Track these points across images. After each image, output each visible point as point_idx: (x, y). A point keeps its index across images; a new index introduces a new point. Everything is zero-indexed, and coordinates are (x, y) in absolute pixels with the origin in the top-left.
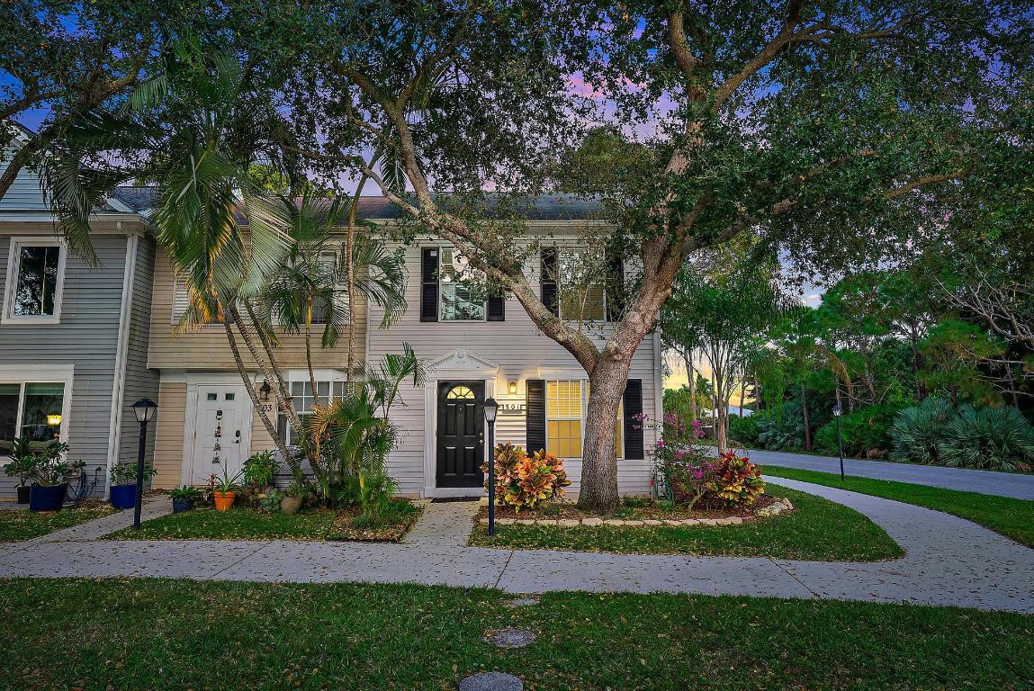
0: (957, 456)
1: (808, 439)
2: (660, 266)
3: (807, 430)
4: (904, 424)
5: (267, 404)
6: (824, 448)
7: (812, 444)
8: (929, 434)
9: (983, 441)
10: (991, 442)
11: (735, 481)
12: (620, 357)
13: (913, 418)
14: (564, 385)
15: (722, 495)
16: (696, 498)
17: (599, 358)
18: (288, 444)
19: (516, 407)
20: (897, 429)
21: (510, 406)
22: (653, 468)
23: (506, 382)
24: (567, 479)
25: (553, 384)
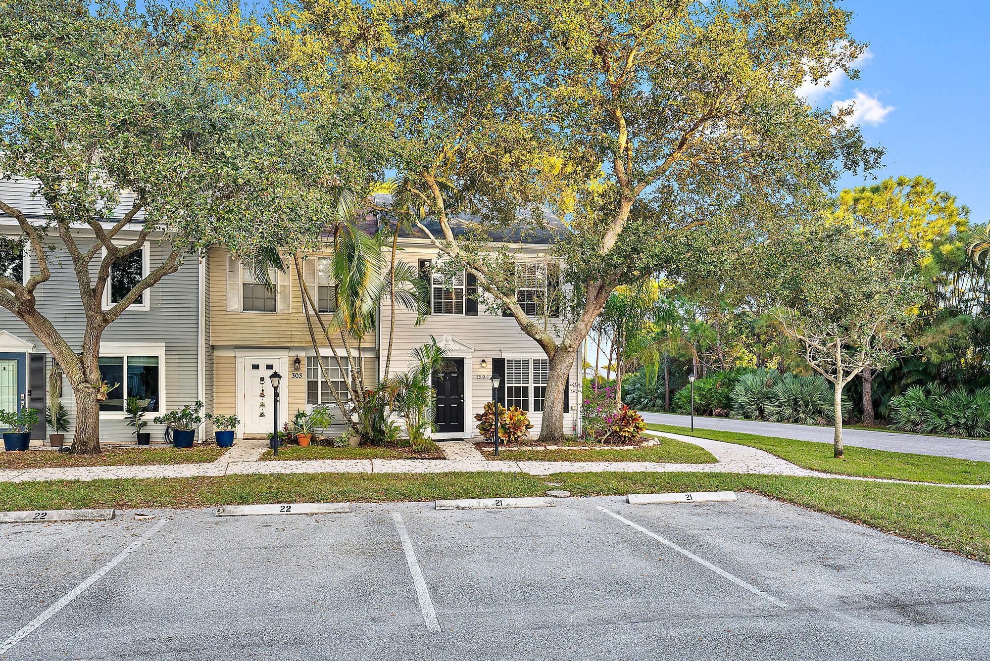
0: (777, 413)
1: (667, 400)
3: (667, 392)
4: (742, 388)
5: (299, 373)
6: (681, 408)
7: (670, 405)
8: (759, 396)
9: (796, 401)
10: (801, 402)
11: (630, 425)
12: (572, 350)
13: (749, 383)
14: (518, 362)
15: (622, 433)
16: (606, 436)
17: (557, 349)
18: (319, 402)
19: (486, 377)
20: (737, 392)
21: (482, 377)
22: (575, 419)
23: (479, 359)
24: (531, 424)
25: (510, 361)
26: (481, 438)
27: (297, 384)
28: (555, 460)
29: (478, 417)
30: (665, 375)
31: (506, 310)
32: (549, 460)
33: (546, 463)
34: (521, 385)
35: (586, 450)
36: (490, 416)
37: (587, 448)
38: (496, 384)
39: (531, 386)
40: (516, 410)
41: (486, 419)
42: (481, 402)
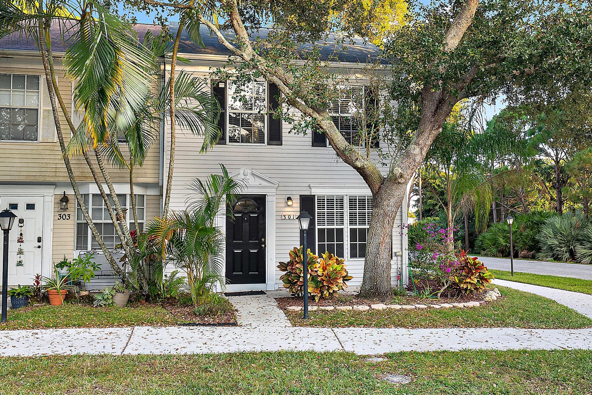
1: (467, 243)
2: (436, 111)
3: (467, 235)
4: (550, 231)
5: (66, 213)
8: (569, 238)
11: (473, 274)
13: (558, 226)
14: (330, 201)
15: (462, 285)
16: (444, 288)
17: (383, 181)
18: (89, 248)
19: (292, 217)
20: (545, 234)
21: (287, 217)
22: (399, 266)
23: (283, 197)
24: (349, 275)
25: (321, 200)
26: (286, 292)
27: (63, 226)
28: (385, 326)
29: (282, 266)
30: (464, 219)
31: (317, 128)
32: (378, 326)
33: (375, 331)
34: (335, 227)
35: (422, 309)
36: (297, 266)
37: (424, 306)
38: (305, 225)
39: (347, 228)
40: (330, 258)
41: (292, 269)
42: (285, 247)
